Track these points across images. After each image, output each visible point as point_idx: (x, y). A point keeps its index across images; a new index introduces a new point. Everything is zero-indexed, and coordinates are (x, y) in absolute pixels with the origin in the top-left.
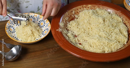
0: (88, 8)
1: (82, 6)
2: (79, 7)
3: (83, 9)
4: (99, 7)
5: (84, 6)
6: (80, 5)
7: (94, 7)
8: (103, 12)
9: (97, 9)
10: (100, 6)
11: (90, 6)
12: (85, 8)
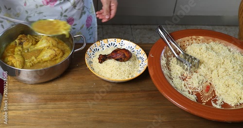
0: (199, 40)
1: (190, 37)
2: (187, 38)
3: (191, 41)
4: (214, 41)
5: (194, 37)
6: (188, 36)
7: (208, 40)
8: (220, 48)
9: (212, 43)
10: (216, 39)
11: (201, 37)
12: (194, 41)
